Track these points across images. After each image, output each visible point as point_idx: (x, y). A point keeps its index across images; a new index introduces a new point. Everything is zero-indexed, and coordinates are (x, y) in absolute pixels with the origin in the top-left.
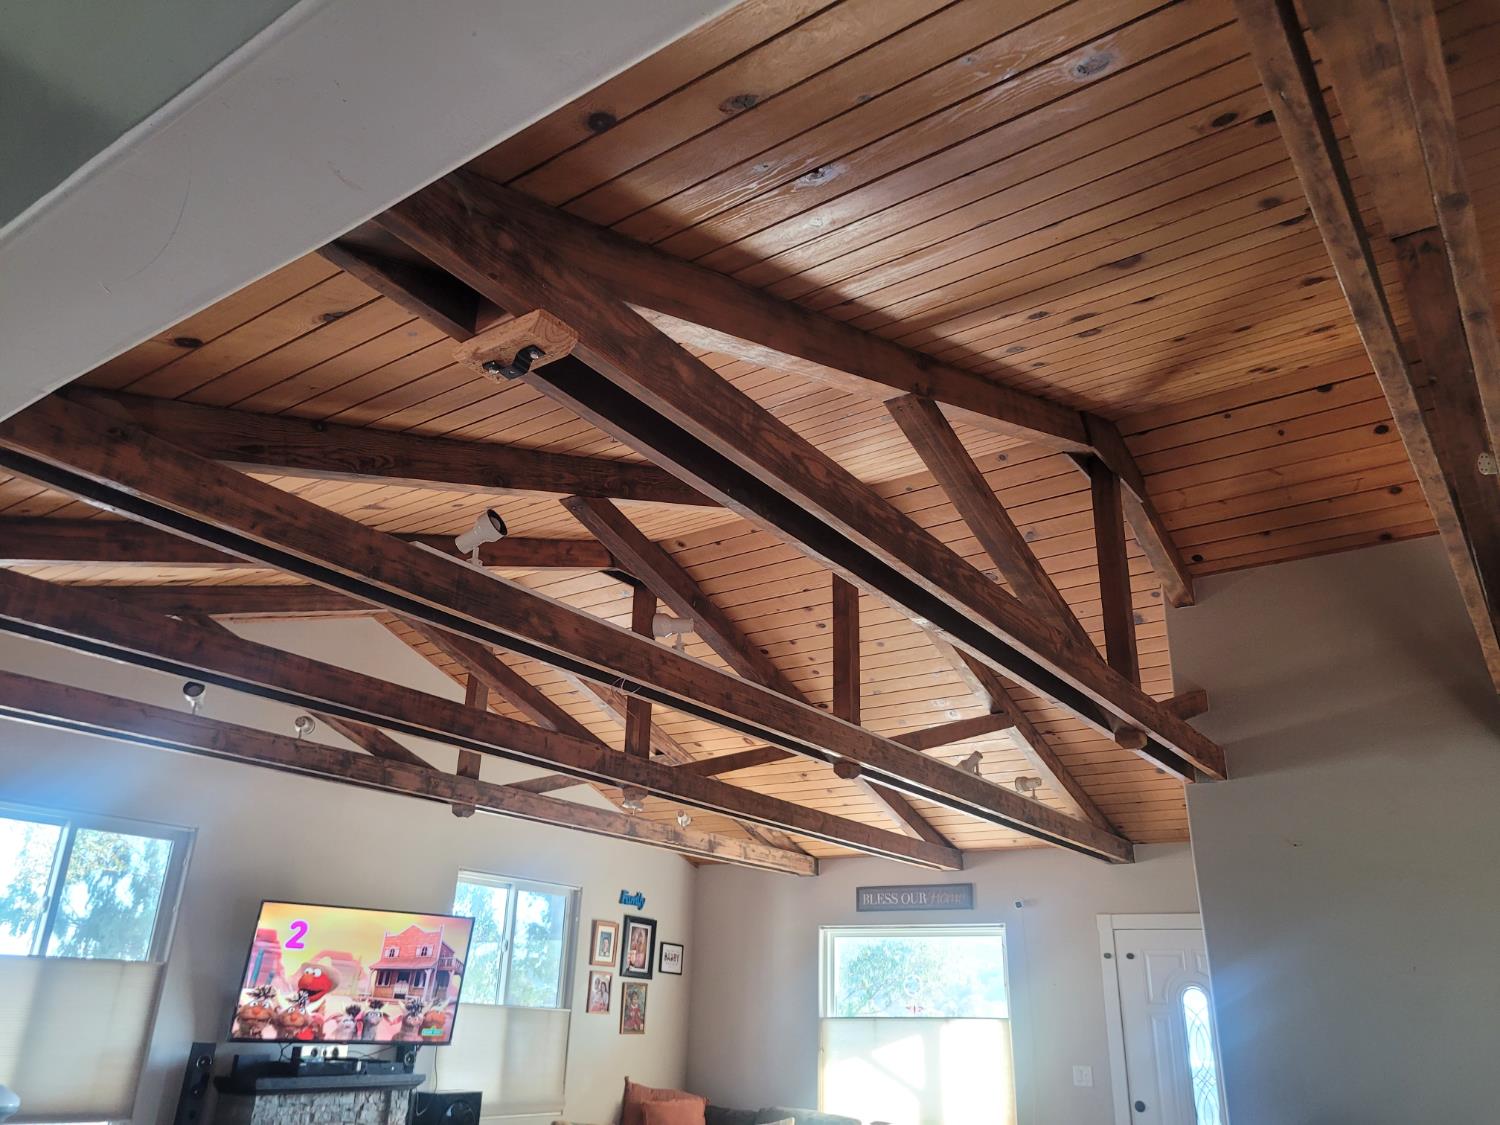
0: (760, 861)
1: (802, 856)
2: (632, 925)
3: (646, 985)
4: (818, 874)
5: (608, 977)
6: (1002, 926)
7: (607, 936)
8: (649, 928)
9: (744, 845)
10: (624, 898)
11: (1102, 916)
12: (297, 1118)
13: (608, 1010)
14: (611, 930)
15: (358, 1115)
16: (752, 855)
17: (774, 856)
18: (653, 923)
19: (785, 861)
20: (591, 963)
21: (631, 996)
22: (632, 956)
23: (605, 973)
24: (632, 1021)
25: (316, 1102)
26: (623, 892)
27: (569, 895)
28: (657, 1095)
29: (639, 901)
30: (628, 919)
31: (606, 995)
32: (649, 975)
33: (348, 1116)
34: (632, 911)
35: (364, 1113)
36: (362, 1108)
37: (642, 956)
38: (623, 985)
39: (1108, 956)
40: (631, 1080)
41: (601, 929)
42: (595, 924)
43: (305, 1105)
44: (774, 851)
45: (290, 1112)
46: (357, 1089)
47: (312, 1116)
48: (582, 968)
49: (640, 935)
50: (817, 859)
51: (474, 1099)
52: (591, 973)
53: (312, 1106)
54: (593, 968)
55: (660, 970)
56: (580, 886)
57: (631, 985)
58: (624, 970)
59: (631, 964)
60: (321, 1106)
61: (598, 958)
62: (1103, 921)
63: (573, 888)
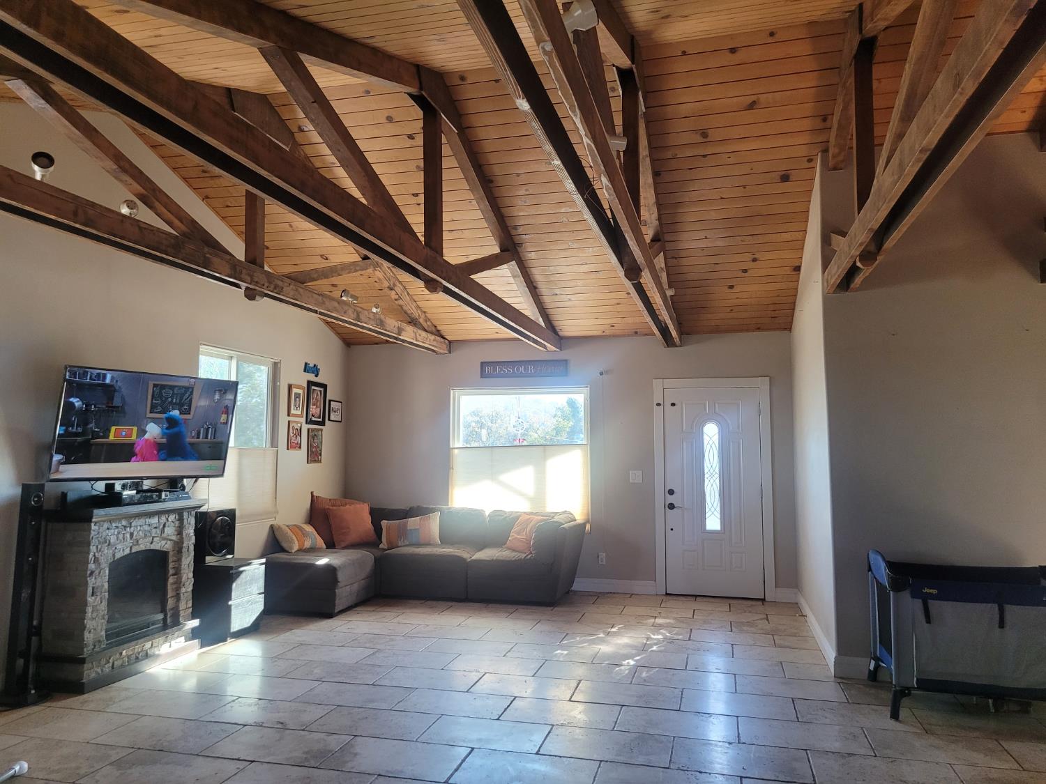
0: (423, 342)
1: (442, 340)
2: (313, 388)
3: (322, 430)
4: (450, 353)
5: (299, 425)
6: (587, 387)
7: (297, 396)
8: (322, 389)
9: (415, 331)
10: (307, 369)
11: (656, 380)
12: (121, 536)
13: (300, 447)
14: (300, 391)
15: (163, 531)
16: (419, 338)
17: (430, 340)
18: (324, 386)
19: (435, 343)
20: (289, 415)
21: (313, 437)
22: (313, 410)
23: (297, 422)
24: (314, 455)
25: (133, 524)
26: (306, 364)
27: (271, 366)
28: (333, 502)
29: (315, 370)
30: (310, 383)
31: (298, 437)
32: (323, 423)
33: (156, 533)
34: (311, 377)
35: (166, 529)
36: (164, 526)
37: (318, 409)
38: (308, 430)
39: (659, 405)
40: (315, 494)
41: (295, 391)
42: (290, 387)
43: (125, 527)
44: (429, 335)
45: (116, 533)
46: (159, 513)
47: (132, 535)
48: (283, 419)
49: (317, 395)
50: (450, 342)
51: (231, 514)
52: (289, 422)
53: (131, 527)
54: (291, 419)
55: (329, 420)
56: (280, 359)
57: (313, 430)
58: (309, 420)
59: (312, 416)
60: (136, 526)
61: (293, 412)
62: (657, 384)
63: (273, 361)
